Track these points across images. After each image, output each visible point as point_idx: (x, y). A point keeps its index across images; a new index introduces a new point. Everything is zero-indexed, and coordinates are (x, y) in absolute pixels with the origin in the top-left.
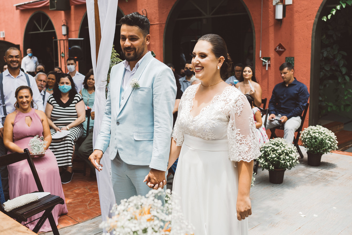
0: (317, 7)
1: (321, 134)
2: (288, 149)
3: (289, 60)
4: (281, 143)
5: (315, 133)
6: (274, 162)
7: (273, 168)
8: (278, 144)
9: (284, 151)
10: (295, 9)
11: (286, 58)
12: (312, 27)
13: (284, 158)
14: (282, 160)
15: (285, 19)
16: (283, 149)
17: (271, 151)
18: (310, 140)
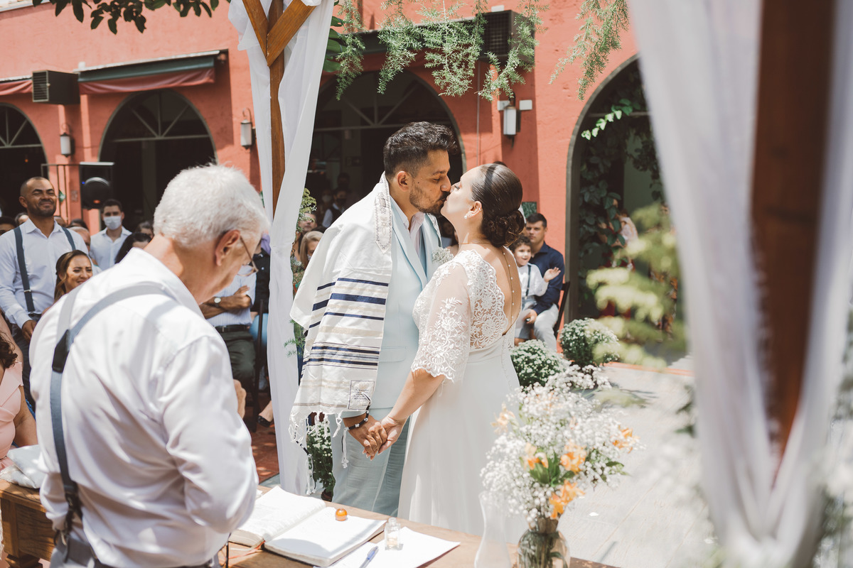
0: (574, 116)
1: (594, 333)
2: (552, 358)
3: (528, 207)
4: (539, 349)
5: (583, 331)
8: (534, 350)
9: (545, 361)
12: (567, 150)
15: (519, 134)
16: (543, 358)
17: (525, 363)
18: (577, 344)
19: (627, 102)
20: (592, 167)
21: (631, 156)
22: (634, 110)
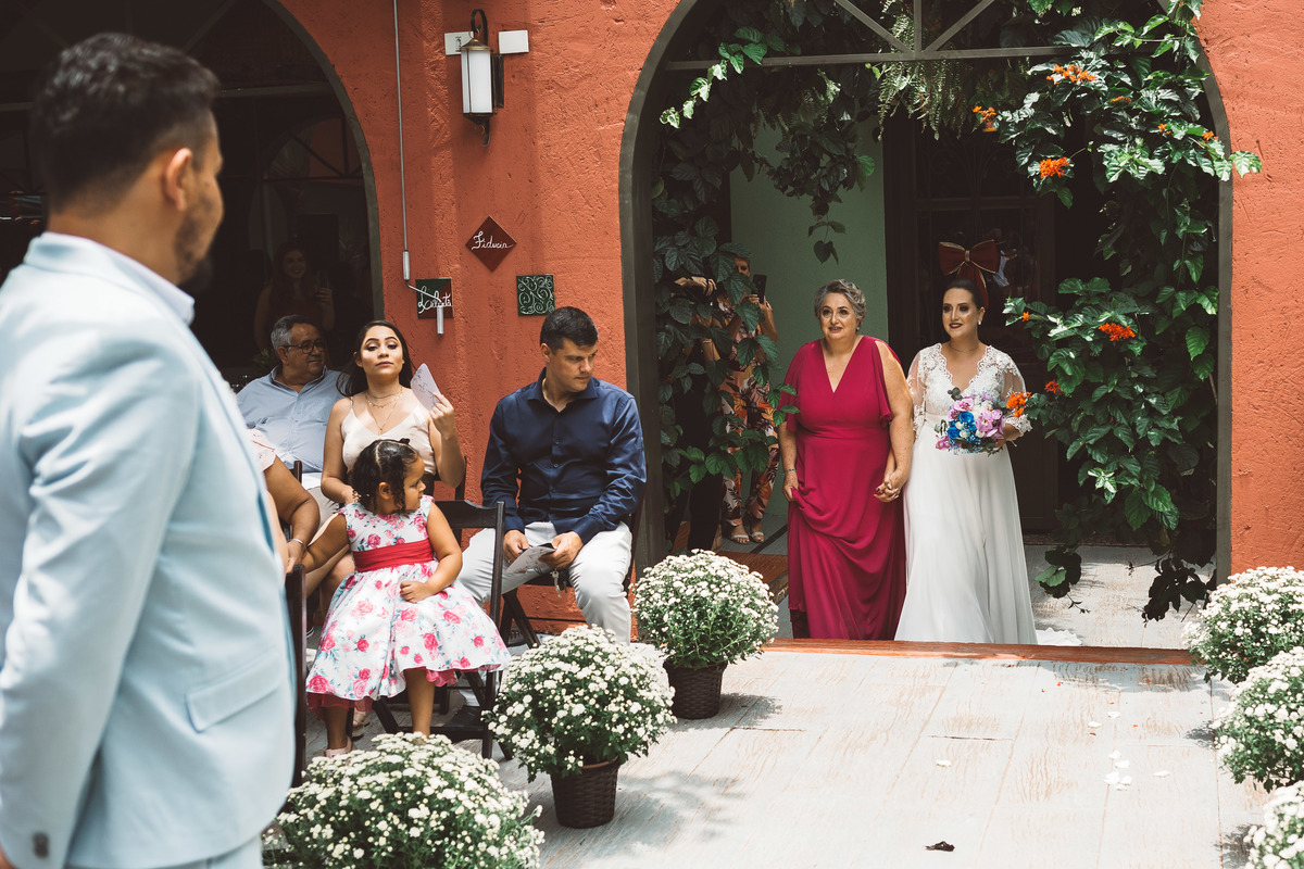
0: (632, 69)
1: (718, 585)
2: (633, 671)
3: (532, 287)
4: (598, 650)
5: (691, 582)
6: (582, 738)
7: (580, 764)
8: (583, 652)
9: (617, 680)
10: (542, 74)
11: (519, 279)
12: (618, 151)
13: (623, 710)
14: (614, 720)
15: (501, 113)
16: (610, 672)
17: (564, 691)
18: (679, 615)
19: (754, 36)
20: (677, 189)
21: (763, 161)
22: (770, 53)
